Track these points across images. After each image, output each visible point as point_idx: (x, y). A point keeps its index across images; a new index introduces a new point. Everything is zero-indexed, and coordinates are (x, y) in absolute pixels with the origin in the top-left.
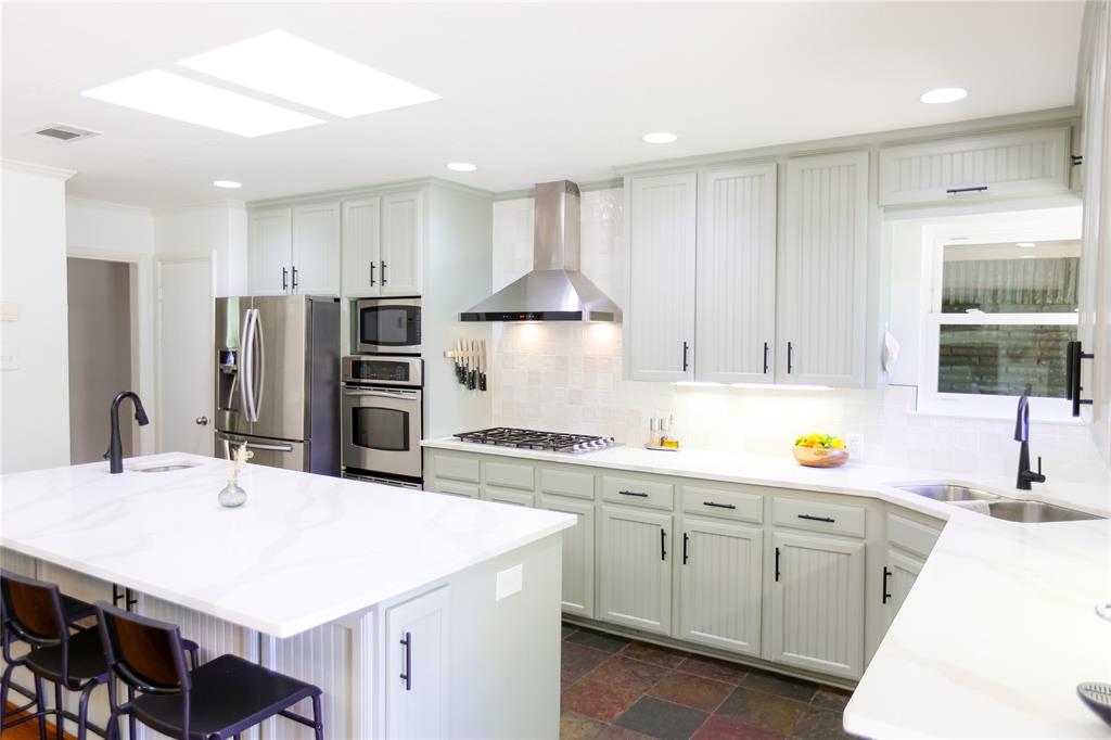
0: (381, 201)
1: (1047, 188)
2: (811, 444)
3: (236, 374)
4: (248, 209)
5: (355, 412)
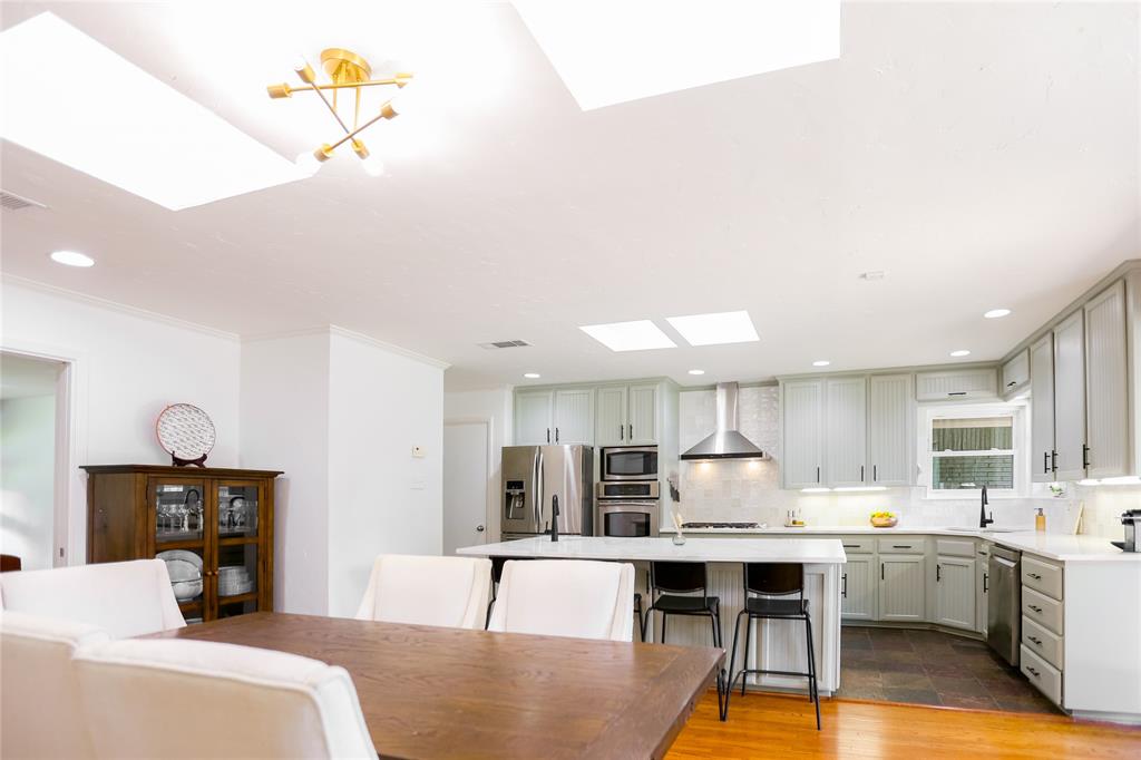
0: (629, 390)
1: (990, 395)
2: (882, 516)
3: (523, 494)
4: (514, 392)
5: (607, 516)
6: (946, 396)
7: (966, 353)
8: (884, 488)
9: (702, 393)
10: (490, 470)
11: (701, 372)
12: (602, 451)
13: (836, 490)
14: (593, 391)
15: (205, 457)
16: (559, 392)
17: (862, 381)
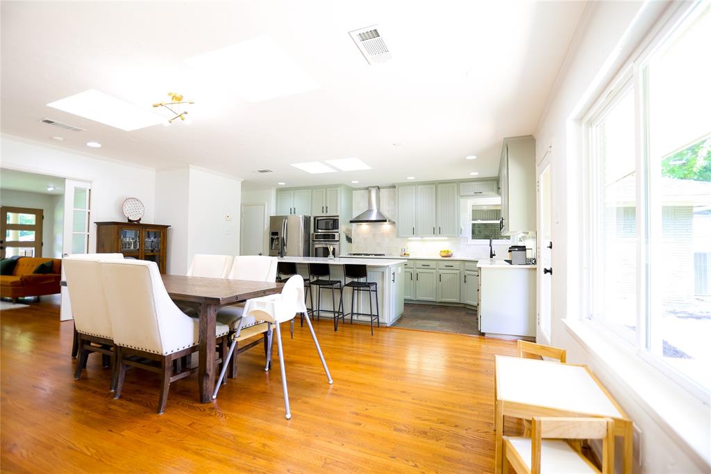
0: (326, 190)
1: (494, 193)
2: (444, 252)
3: (278, 238)
4: (277, 191)
5: (316, 249)
6: (473, 193)
7: (477, 174)
8: (446, 238)
9: (363, 191)
10: (266, 226)
11: (357, 182)
12: (315, 218)
13: (425, 238)
14: (310, 191)
15: (140, 219)
16: (296, 191)
17: (434, 186)
